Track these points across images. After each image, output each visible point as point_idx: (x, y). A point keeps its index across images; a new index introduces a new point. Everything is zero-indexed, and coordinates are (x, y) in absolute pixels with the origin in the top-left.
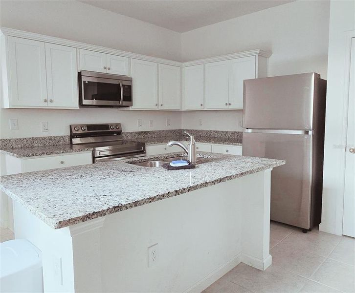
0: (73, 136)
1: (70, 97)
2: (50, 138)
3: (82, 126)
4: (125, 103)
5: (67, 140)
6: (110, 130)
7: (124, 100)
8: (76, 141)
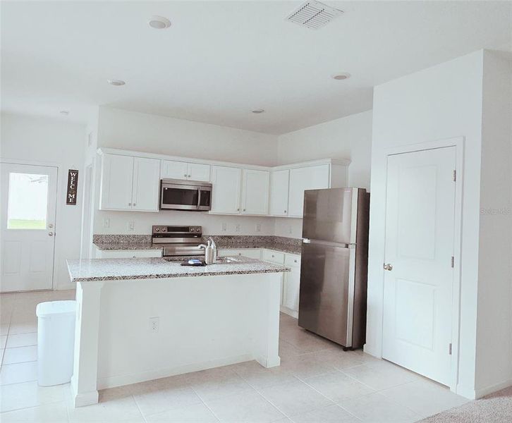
0: (154, 236)
1: (152, 200)
2: (134, 236)
3: (163, 227)
4: (202, 208)
5: (149, 239)
6: (190, 232)
7: (201, 205)
8: (156, 240)
